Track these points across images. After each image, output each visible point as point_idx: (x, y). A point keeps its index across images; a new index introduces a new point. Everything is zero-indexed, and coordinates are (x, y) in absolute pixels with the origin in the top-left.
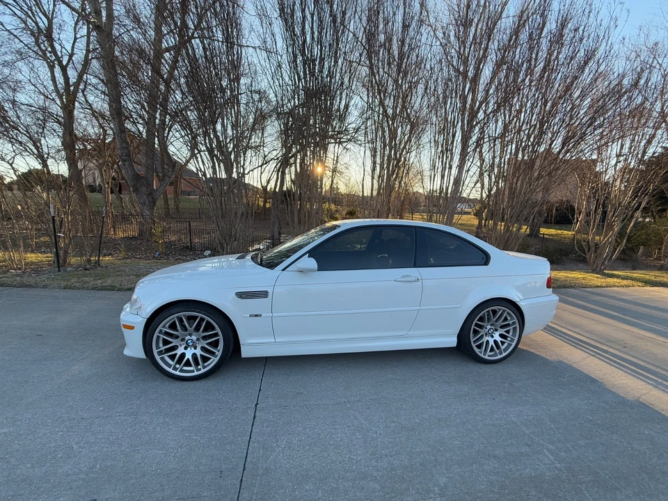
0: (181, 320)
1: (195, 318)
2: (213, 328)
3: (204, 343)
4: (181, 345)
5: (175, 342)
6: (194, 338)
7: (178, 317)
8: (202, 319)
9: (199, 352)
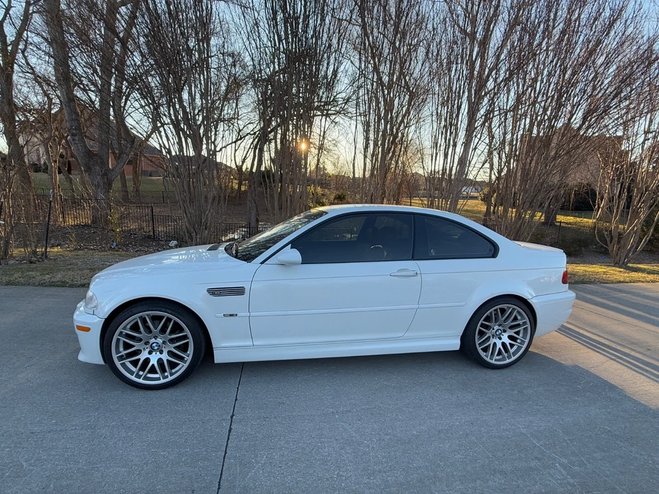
0: (144, 321)
1: (160, 318)
2: (182, 330)
3: (171, 347)
4: (144, 349)
5: (137, 346)
6: (160, 341)
7: (140, 317)
8: (169, 320)
9: (165, 357)
